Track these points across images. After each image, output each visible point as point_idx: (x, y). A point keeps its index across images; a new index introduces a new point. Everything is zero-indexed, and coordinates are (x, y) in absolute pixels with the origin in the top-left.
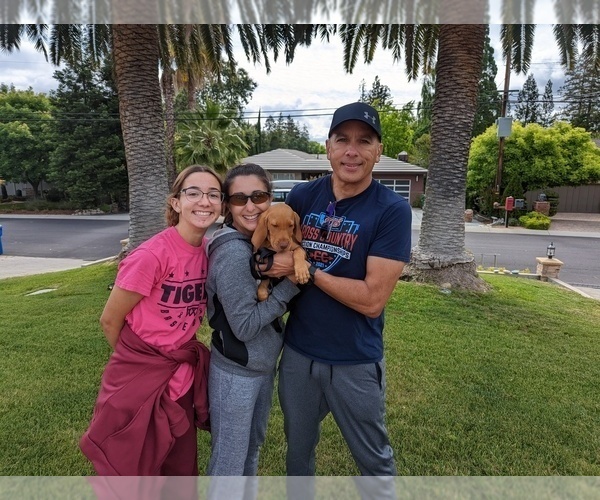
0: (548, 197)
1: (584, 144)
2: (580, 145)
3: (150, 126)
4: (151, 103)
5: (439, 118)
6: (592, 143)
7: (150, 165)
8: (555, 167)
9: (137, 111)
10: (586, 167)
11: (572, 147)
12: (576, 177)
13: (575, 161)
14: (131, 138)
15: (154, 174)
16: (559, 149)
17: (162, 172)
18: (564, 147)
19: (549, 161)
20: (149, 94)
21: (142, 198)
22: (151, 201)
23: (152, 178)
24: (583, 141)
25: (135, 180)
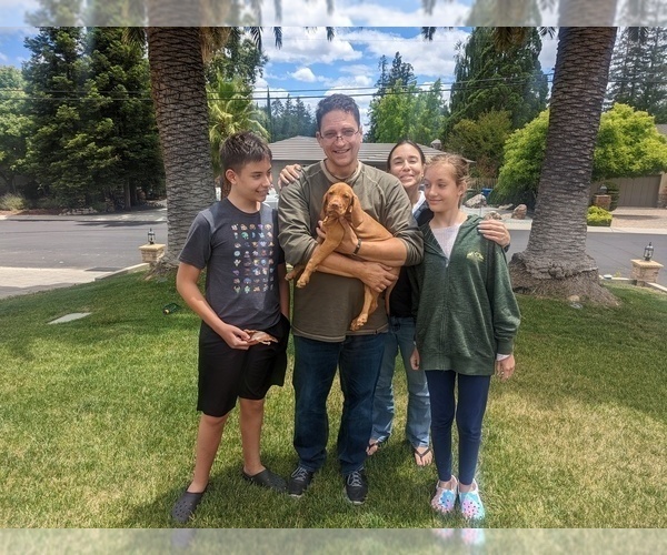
0: (608, 190)
1: (647, 130)
2: (643, 132)
3: (192, 103)
4: (192, 73)
5: (564, 93)
6: (655, 129)
7: (193, 153)
8: (616, 156)
9: (175, 84)
10: (649, 156)
11: (634, 133)
12: (638, 168)
13: (639, 149)
14: (168, 118)
15: (198, 165)
16: (620, 135)
17: (207, 163)
18: (626, 133)
19: (610, 150)
20: (190, 61)
21: (184, 195)
22: (196, 200)
23: (196, 170)
24: (646, 126)
25: (175, 172)
